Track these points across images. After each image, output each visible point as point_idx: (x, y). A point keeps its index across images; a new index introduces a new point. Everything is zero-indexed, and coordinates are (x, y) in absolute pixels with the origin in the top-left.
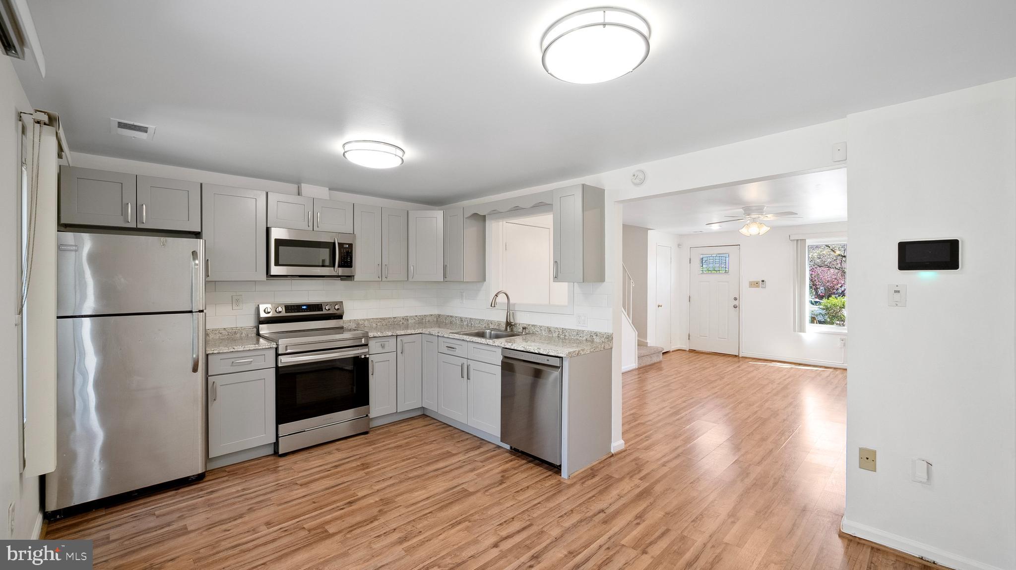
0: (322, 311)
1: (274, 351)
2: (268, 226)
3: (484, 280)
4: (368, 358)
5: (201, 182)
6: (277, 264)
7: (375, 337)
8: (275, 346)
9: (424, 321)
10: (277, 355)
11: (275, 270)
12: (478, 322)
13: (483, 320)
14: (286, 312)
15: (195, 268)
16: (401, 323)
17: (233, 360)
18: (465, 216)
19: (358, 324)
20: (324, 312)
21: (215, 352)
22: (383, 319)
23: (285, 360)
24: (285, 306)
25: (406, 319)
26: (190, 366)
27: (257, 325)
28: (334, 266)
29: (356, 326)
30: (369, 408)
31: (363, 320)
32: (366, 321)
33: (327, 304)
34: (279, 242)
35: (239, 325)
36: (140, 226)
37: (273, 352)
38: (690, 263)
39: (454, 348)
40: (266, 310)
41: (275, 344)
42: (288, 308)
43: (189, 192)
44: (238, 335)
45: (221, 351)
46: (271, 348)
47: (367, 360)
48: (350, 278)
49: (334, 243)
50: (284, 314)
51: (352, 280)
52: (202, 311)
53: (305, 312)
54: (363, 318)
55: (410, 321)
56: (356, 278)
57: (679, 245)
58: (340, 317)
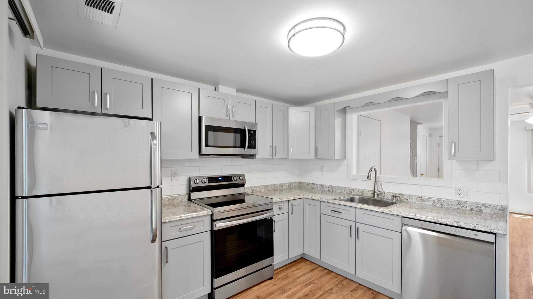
0: (232, 181)
1: (210, 217)
2: (200, 116)
3: (345, 158)
4: (273, 219)
5: (152, 78)
6: (207, 146)
7: (276, 202)
8: (211, 213)
9: (292, 186)
10: (212, 221)
11: (205, 150)
12: (339, 189)
13: (345, 188)
14: (209, 183)
15: (153, 147)
16: (279, 188)
17: (180, 227)
18: (336, 110)
19: (253, 190)
20: (233, 182)
21: (167, 221)
22: (268, 186)
23: (220, 225)
24: (208, 178)
25: (281, 185)
26: (150, 237)
27: (188, 192)
28: (244, 147)
29: (252, 191)
30: (273, 259)
31: (256, 187)
32: (258, 188)
33: (235, 176)
34: (209, 128)
35: (176, 193)
36: (104, 112)
37: (209, 219)
38: (439, 146)
39: (340, 212)
40: (196, 181)
41: (210, 211)
42: (211, 179)
43: (143, 85)
44: (176, 201)
45: (171, 220)
46: (208, 215)
47: (272, 220)
48: (252, 157)
49: (245, 130)
50: (207, 184)
51: (253, 158)
52: (158, 187)
53: (221, 182)
54: (256, 186)
55: (284, 187)
56: (257, 157)
57: (430, 135)
58: (243, 185)
